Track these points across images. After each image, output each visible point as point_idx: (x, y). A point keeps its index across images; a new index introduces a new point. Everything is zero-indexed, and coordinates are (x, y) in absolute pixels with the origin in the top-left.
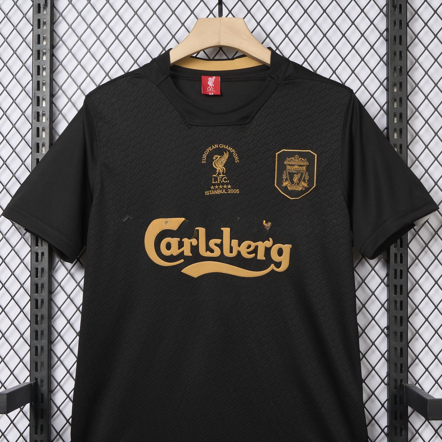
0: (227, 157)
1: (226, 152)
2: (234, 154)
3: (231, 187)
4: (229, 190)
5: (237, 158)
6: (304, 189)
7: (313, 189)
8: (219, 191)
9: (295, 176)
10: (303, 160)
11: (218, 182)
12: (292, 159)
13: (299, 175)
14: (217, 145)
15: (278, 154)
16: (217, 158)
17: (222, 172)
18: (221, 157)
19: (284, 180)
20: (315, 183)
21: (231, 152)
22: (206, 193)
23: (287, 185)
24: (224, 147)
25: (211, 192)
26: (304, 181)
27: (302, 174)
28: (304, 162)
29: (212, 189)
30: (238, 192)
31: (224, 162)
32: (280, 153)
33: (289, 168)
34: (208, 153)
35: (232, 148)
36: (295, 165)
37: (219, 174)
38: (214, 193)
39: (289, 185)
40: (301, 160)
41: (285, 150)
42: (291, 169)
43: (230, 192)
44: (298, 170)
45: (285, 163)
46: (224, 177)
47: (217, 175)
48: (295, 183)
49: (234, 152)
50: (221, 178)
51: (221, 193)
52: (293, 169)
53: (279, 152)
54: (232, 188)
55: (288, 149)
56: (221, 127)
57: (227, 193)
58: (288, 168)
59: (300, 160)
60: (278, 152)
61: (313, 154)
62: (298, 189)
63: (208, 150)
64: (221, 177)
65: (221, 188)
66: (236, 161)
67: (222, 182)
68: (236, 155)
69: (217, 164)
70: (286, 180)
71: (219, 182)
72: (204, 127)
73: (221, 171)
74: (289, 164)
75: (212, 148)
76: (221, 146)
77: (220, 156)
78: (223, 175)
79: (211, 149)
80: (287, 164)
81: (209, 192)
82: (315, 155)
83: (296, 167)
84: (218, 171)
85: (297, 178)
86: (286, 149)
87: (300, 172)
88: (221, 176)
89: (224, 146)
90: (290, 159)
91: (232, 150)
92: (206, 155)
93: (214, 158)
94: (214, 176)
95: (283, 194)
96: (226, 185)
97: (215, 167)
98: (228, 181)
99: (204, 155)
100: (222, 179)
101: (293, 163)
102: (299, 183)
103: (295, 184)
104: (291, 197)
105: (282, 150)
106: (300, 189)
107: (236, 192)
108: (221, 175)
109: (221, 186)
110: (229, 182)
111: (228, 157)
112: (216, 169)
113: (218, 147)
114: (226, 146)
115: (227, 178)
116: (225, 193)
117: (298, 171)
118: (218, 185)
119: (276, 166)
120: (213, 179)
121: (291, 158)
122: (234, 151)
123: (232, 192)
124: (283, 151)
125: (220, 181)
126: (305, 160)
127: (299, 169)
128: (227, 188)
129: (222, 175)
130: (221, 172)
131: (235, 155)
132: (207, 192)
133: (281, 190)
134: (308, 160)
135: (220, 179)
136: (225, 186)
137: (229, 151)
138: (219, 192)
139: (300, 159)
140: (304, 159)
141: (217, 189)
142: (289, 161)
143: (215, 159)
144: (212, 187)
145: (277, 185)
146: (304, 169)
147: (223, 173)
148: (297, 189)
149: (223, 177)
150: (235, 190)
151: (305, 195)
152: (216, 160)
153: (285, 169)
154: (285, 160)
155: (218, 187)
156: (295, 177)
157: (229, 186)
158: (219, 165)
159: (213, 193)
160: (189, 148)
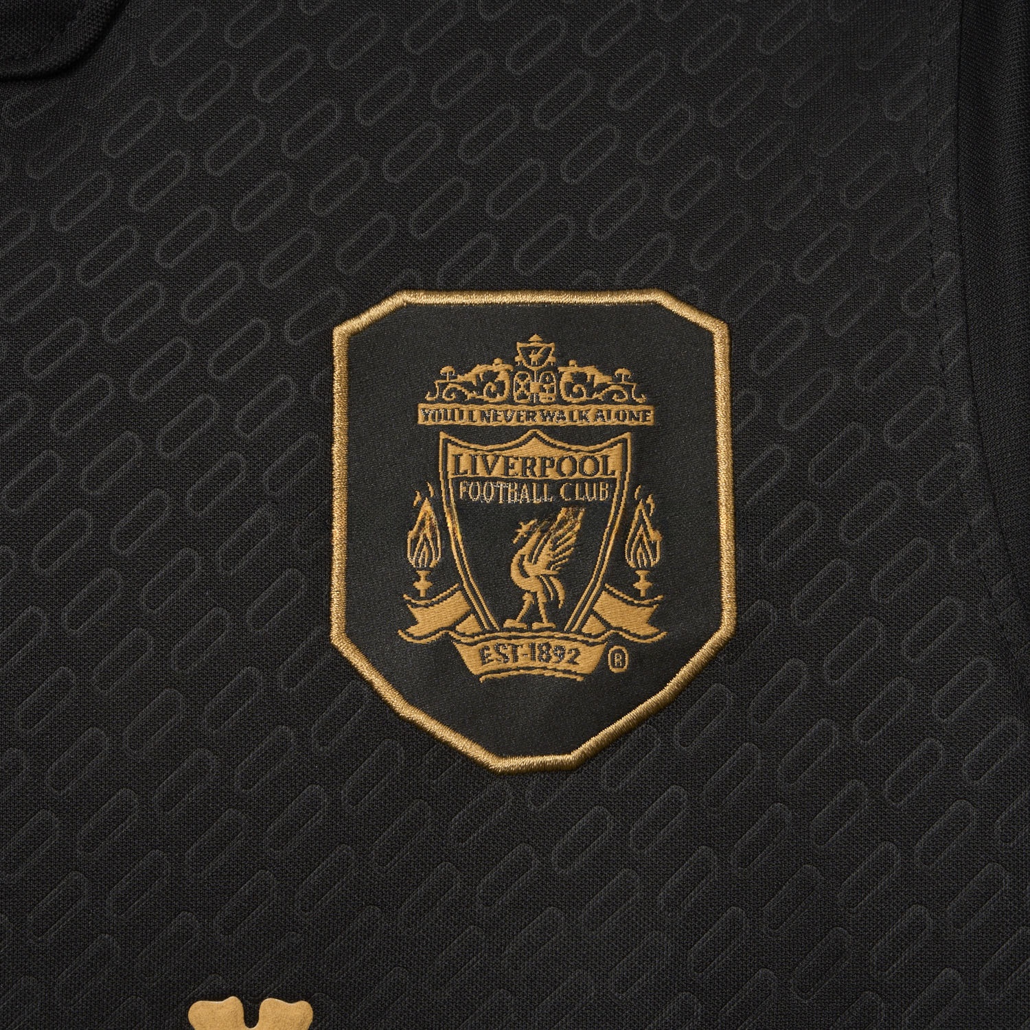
6: (620, 664)
7: (711, 661)
9: (524, 541)
10: (599, 379)
12: (491, 376)
13: (570, 529)
15: (354, 339)
19: (422, 585)
20: (727, 595)
23: (452, 628)
26: (620, 578)
27: (596, 515)
28: (609, 399)
32: (375, 323)
33: (465, 464)
36: (524, 430)
39: (470, 625)
40: (580, 378)
41: (422, 298)
42: (481, 471)
44: (551, 474)
45: (427, 413)
48: (534, 608)
52: (507, 467)
53: (365, 319)
55: (448, 289)
58: (457, 458)
59: (566, 378)
60: (356, 314)
61: (696, 325)
62: (563, 665)
70: (444, 578)
74: (465, 421)
80: (451, 429)
82: (709, 336)
83: (534, 449)
85: (544, 558)
86: (430, 288)
87: (571, 492)
90: (469, 377)
95: (413, 725)
101: (506, 416)
102: (573, 597)
103: (533, 615)
104: (501, 753)
105: (386, 297)
106: (588, 660)
117: (555, 486)
119: (336, 448)
121: (479, 369)
124: (398, 310)
126: (617, 380)
127: (566, 467)
133: (388, 678)
134: (645, 384)
139: (567, 373)
140: (606, 369)
142: (461, 399)
145: (351, 634)
146: (614, 463)
148: (556, 667)
151: (641, 721)
153: (428, 472)
154: (424, 386)
156: (525, 550)
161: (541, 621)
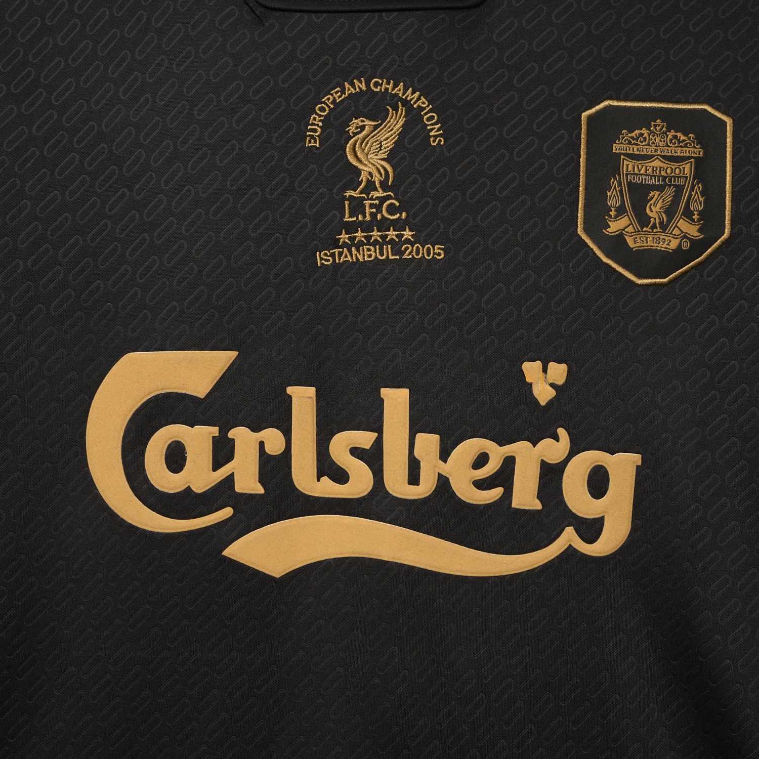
0: (398, 126)
1: (396, 109)
2: (426, 114)
3: (412, 236)
4: (407, 248)
5: (438, 130)
6: (686, 246)
7: (720, 247)
8: (369, 250)
9: (652, 198)
10: (683, 138)
11: (364, 216)
12: (642, 135)
13: (669, 193)
14: (361, 82)
15: (590, 118)
16: (363, 128)
17: (381, 182)
18: (376, 127)
19: (613, 213)
20: (727, 222)
21: (415, 106)
22: (321, 259)
23: (624, 230)
24: (387, 89)
25: (340, 254)
26: (688, 214)
27: (679, 190)
28: (686, 146)
29: (344, 242)
30: (439, 254)
31: (388, 145)
32: (597, 112)
33: (630, 168)
34: (330, 109)
35: (418, 93)
36: (653, 156)
37: (370, 186)
38: (349, 258)
39: (630, 229)
40: (675, 137)
41: (615, 103)
42: (636, 171)
43: (410, 254)
44: (663, 173)
45: (616, 148)
46: (389, 198)
47: (361, 193)
48: (655, 224)
49: (425, 108)
50: (377, 202)
51: (376, 257)
52: (646, 170)
53: (593, 110)
54: (417, 239)
55: (626, 100)
56: (376, 14)
57: (398, 257)
58: (627, 166)
59: (670, 137)
60: (590, 108)
61: (720, 119)
62: (664, 246)
63: (329, 99)
64: (377, 198)
65: (376, 240)
66: (434, 141)
67: (379, 217)
68: (432, 118)
69: (363, 150)
70: (621, 211)
71: (368, 218)
72: (313, 16)
73: (378, 176)
74: (631, 152)
75: (343, 92)
76: (376, 84)
77: (373, 123)
78: (384, 191)
79: (340, 97)
80: (625, 154)
81: (333, 255)
82: (726, 123)
83: (657, 163)
84: (364, 177)
85: (659, 205)
86: (618, 99)
87: (670, 181)
88: (375, 194)
89: (390, 87)
90: (633, 134)
91: (419, 99)
92: (320, 116)
93: (352, 129)
94: (351, 196)
95: (607, 264)
96: (394, 230)
97: (355, 163)
98: (404, 215)
99: (315, 119)
100: (379, 208)
101: (647, 151)
102: (669, 221)
103: (654, 226)
104: (640, 277)
105: (602, 102)
106: (674, 244)
107: (434, 254)
108: (377, 190)
109: (376, 234)
110: (407, 217)
111: (403, 126)
112: (358, 172)
113: (364, 88)
114: (395, 86)
115: (397, 204)
116: (391, 257)
117: (664, 178)
118: (367, 227)
119: (581, 160)
120: (347, 206)
121: (637, 132)
122: (427, 103)
123: (418, 255)
124: (606, 108)
125: (371, 214)
126: (689, 139)
127: (669, 171)
128: (400, 240)
129: (380, 193)
130: (377, 179)
131: (428, 120)
132: (326, 255)
133: (600, 247)
134: (700, 140)
135: (371, 206)
136: (392, 234)
137: (406, 103)
138: (370, 256)
139: (670, 135)
140: (686, 134)
141: (361, 244)
142: (630, 143)
143: (355, 134)
144: (344, 237)
145: (585, 230)
146: (687, 170)
147: (384, 185)
148: (662, 246)
149: (383, 200)
150: (429, 249)
151: (692, 268)
152: (360, 136)
153: (616, 170)
154: (615, 137)
155: (365, 237)
156: (652, 202)
157: (408, 234)
158: (370, 156)
159: (346, 256)
160: (257, 92)
161: (657, 229)
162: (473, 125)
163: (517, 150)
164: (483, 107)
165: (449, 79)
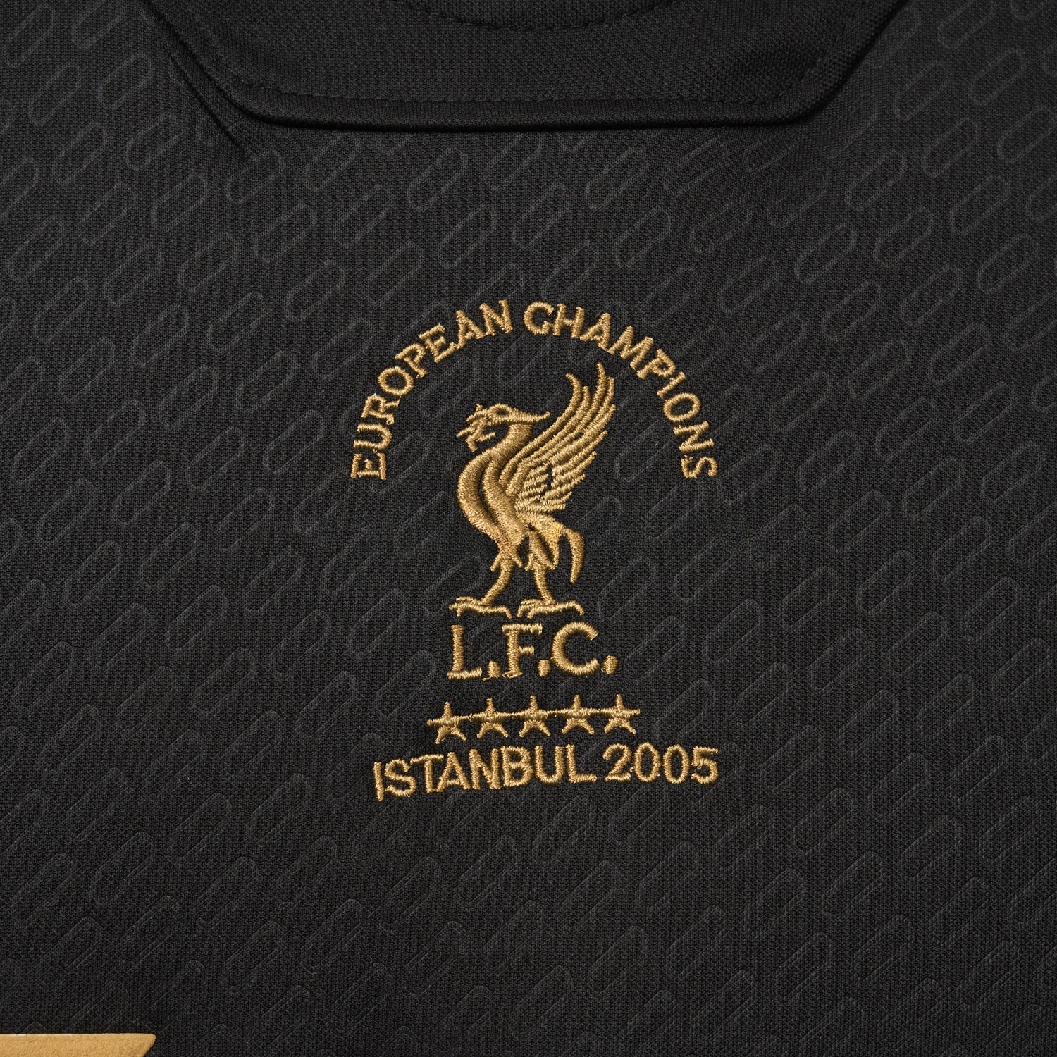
0: (595, 427)
1: (589, 380)
2: (669, 395)
3: (632, 720)
4: (617, 754)
5: (703, 437)
8: (515, 757)
11: (504, 666)
14: (499, 312)
16: (502, 430)
17: (548, 575)
18: (536, 429)
21: (641, 374)
22: (386, 781)
24: (566, 330)
25: (438, 768)
29: (449, 736)
30: (705, 771)
31: (570, 475)
34: (417, 381)
35: (647, 342)
37: (521, 585)
38: (461, 780)
43: (625, 769)
46: (569, 616)
47: (495, 602)
49: (665, 381)
50: (538, 627)
51: (534, 778)
54: (644, 730)
56: (541, 137)
57: (592, 778)
63: (413, 354)
64: (539, 617)
65: (534, 731)
66: (691, 467)
67: (543, 667)
68: (686, 405)
69: (503, 489)
71: (514, 671)
72: (377, 139)
73: (542, 557)
75: (451, 335)
76: (539, 317)
77: (529, 418)
78: (558, 598)
79: (442, 348)
81: (417, 771)
84: (504, 561)
88: (533, 607)
89: (576, 323)
91: (651, 355)
92: (390, 398)
93: (474, 433)
94: (468, 612)
96: (584, 704)
97: (481, 523)
98: (610, 664)
99: (375, 405)
100: (543, 643)
107: (692, 769)
108: (537, 595)
109: (533, 714)
110: (618, 668)
111: (608, 426)
113: (506, 326)
114: (589, 321)
115: (592, 634)
116: (574, 778)
118: (510, 696)
120: (456, 639)
122: (672, 366)
123: (646, 771)
125: (523, 660)
128: (599, 730)
129: (546, 605)
130: (538, 564)
131: (676, 410)
132: (398, 769)
135: (523, 638)
136: (577, 715)
137: (616, 365)
138: (517, 774)
141: (494, 740)
143: (482, 446)
144: (448, 722)
147: (558, 584)
149: (553, 622)
150: (676, 758)
152: (495, 451)
155: (504, 722)
157: (619, 715)
158: (519, 505)
159: (453, 775)
160: (225, 333)
162: (794, 424)
163: (910, 491)
164: (821, 379)
165: (730, 305)
